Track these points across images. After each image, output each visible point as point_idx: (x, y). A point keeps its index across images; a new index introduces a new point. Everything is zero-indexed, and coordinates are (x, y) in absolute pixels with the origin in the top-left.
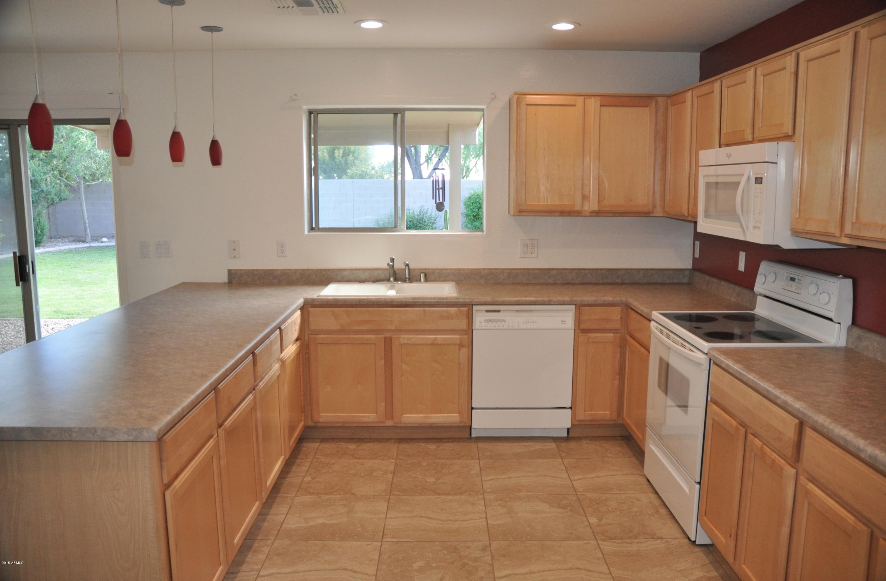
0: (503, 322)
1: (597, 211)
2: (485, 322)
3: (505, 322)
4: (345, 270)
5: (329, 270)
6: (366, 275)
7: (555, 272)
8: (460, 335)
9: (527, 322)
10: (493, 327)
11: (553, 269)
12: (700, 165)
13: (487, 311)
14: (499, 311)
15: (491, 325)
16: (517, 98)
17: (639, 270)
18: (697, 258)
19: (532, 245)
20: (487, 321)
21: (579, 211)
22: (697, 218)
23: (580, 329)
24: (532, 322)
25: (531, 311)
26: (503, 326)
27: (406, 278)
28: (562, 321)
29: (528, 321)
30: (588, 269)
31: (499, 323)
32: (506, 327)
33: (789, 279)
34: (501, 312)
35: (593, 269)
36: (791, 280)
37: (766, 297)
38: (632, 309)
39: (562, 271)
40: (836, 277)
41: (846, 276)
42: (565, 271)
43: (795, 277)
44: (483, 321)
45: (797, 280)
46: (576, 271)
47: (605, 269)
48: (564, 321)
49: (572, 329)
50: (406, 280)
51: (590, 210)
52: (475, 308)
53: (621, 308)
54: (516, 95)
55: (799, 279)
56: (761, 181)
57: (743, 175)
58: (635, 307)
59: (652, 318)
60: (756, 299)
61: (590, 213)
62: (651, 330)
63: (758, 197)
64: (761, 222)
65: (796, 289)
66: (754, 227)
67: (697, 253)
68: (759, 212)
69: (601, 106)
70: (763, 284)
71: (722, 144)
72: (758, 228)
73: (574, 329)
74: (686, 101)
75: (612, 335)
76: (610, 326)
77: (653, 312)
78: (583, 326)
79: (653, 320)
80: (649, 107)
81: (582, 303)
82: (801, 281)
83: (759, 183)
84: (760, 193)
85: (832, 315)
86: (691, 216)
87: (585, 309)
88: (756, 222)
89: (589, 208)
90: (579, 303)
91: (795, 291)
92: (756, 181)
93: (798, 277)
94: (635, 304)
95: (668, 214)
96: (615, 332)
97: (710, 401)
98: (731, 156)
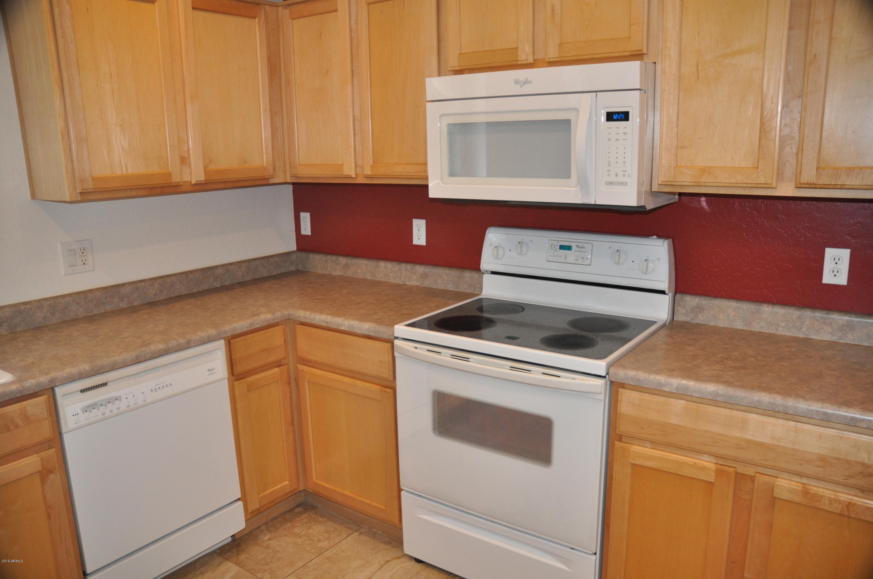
0: (117, 402)
1: (204, 182)
2: (83, 413)
3: (121, 401)
7: (128, 289)
8: (37, 453)
9: (157, 389)
10: (101, 416)
11: (123, 285)
12: (428, 99)
13: (85, 390)
14: (105, 384)
15: (96, 415)
17: (240, 263)
18: (306, 236)
19: (83, 251)
20: (86, 409)
21: (179, 184)
22: (427, 179)
23: (235, 374)
24: (161, 387)
26: (118, 409)
28: (209, 370)
29: (157, 387)
30: (175, 275)
31: (110, 404)
32: (123, 408)
33: (558, 247)
34: (108, 384)
35: (181, 274)
36: (560, 249)
37: (493, 273)
38: (302, 324)
39: (139, 285)
40: (648, 238)
42: (143, 284)
43: (570, 245)
44: (80, 412)
45: (574, 248)
46: (158, 281)
47: (196, 271)
48: (212, 370)
49: (225, 379)
51: (193, 182)
52: (59, 391)
53: (282, 326)
55: (578, 246)
56: (625, 116)
57: (577, 110)
58: (327, 322)
59: (396, 335)
60: (482, 278)
61: (192, 185)
62: (396, 354)
63: (617, 140)
64: (629, 176)
65: (577, 260)
66: (611, 183)
67: (306, 230)
68: (624, 162)
69: (194, 8)
70: (501, 258)
71: (449, 69)
72: (622, 184)
73: (228, 379)
74: (336, 11)
75: (277, 370)
76: (273, 358)
77: (396, 326)
78: (239, 369)
79: (397, 338)
80: (257, 19)
81: (234, 334)
82: (583, 250)
83: (618, 120)
84: (625, 134)
85: (664, 286)
86: (367, 177)
87: (238, 343)
88: (617, 175)
89: (191, 176)
90: (229, 334)
91: (577, 262)
92: (610, 117)
93: (578, 244)
94: (323, 317)
95: (298, 177)
96: (279, 364)
97: (620, 440)
98: (530, 82)
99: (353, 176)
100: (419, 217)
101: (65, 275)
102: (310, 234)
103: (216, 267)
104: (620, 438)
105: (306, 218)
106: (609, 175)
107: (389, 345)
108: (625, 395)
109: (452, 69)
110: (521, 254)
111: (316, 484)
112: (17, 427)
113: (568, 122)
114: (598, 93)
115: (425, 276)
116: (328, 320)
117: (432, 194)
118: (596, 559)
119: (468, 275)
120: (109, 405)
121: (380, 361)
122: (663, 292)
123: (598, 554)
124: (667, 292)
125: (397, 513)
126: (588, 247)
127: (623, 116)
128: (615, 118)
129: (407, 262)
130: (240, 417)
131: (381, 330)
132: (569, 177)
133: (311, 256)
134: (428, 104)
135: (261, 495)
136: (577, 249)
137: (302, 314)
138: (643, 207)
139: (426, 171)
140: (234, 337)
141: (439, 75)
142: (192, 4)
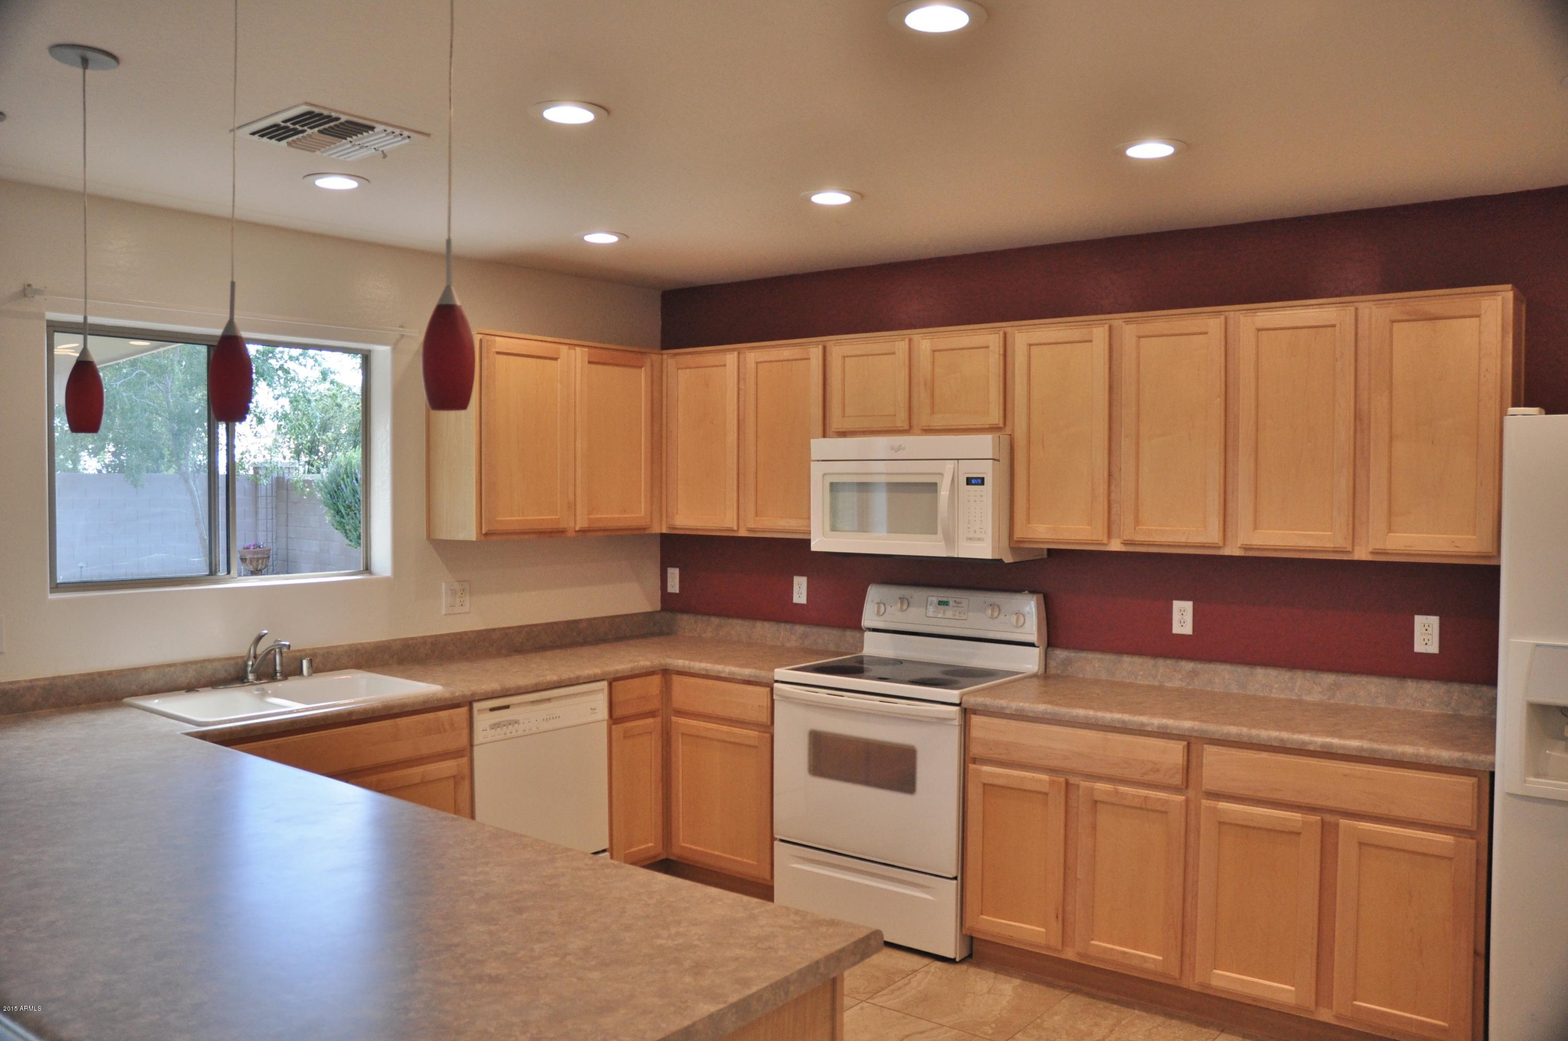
0: (516, 725)
1: (587, 529)
2: (490, 730)
3: (519, 724)
4: (145, 669)
5: (110, 673)
6: (190, 675)
7: (498, 634)
8: (455, 759)
9: (547, 719)
10: (504, 735)
12: (812, 459)
13: (492, 710)
14: (507, 707)
15: (499, 733)
16: (481, 340)
18: (673, 595)
19: (462, 591)
20: (493, 727)
21: (564, 530)
22: (809, 532)
23: (614, 717)
24: (553, 717)
25: (549, 700)
26: (517, 731)
27: (275, 672)
28: (591, 709)
29: (548, 717)
32: (520, 731)
33: (936, 603)
34: (510, 707)
35: (546, 624)
36: (939, 604)
37: (874, 630)
38: (680, 673)
39: (507, 631)
40: (1021, 593)
41: (1033, 592)
42: (511, 631)
43: (948, 600)
44: (488, 728)
45: (951, 603)
48: (595, 710)
49: (604, 720)
50: (276, 675)
51: (577, 529)
52: (477, 706)
53: (658, 675)
54: (479, 335)
55: (955, 602)
56: (981, 481)
57: (941, 474)
58: (707, 670)
59: (776, 678)
60: (863, 636)
61: (576, 531)
62: (775, 697)
63: (975, 501)
64: (985, 533)
65: (954, 615)
66: (970, 539)
67: (674, 586)
68: (981, 521)
69: (590, 362)
70: (882, 615)
71: (833, 430)
72: (979, 539)
73: (607, 720)
74: (725, 365)
75: (651, 720)
76: (649, 707)
77: (776, 670)
78: (618, 713)
79: (777, 681)
80: (643, 369)
81: (617, 676)
82: (960, 605)
83: (975, 484)
84: (981, 496)
85: (1033, 638)
86: (750, 530)
87: (618, 685)
88: (975, 532)
89: (575, 524)
90: (612, 676)
91: (954, 618)
92: (969, 481)
93: (955, 599)
94: (704, 665)
95: (675, 528)
96: (652, 714)
97: (974, 763)
98: (904, 449)
99: (735, 528)
100: (801, 574)
101: (445, 615)
102: (678, 591)
103: (581, 621)
104: (974, 761)
105: (674, 574)
106: (969, 532)
107: (768, 689)
108: (975, 720)
109: (836, 430)
110: (902, 610)
111: (683, 847)
112: (445, 731)
113: (935, 484)
114: (960, 461)
115: (804, 636)
116: (708, 668)
117: (814, 547)
118: (957, 884)
119: (849, 634)
120: (510, 727)
121: (759, 706)
122: (1032, 645)
123: (959, 878)
124: (1036, 644)
125: (768, 867)
126: (965, 602)
127: (980, 481)
128: (973, 482)
129: (786, 621)
130: (614, 762)
131: (762, 674)
132: (936, 533)
133: (679, 616)
134: (812, 463)
135: (628, 851)
136: (955, 604)
137: (680, 663)
138: (1000, 561)
139: (809, 526)
140: (616, 679)
141: (824, 436)
142: (589, 358)
